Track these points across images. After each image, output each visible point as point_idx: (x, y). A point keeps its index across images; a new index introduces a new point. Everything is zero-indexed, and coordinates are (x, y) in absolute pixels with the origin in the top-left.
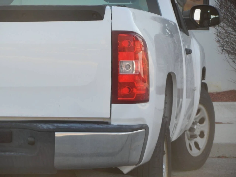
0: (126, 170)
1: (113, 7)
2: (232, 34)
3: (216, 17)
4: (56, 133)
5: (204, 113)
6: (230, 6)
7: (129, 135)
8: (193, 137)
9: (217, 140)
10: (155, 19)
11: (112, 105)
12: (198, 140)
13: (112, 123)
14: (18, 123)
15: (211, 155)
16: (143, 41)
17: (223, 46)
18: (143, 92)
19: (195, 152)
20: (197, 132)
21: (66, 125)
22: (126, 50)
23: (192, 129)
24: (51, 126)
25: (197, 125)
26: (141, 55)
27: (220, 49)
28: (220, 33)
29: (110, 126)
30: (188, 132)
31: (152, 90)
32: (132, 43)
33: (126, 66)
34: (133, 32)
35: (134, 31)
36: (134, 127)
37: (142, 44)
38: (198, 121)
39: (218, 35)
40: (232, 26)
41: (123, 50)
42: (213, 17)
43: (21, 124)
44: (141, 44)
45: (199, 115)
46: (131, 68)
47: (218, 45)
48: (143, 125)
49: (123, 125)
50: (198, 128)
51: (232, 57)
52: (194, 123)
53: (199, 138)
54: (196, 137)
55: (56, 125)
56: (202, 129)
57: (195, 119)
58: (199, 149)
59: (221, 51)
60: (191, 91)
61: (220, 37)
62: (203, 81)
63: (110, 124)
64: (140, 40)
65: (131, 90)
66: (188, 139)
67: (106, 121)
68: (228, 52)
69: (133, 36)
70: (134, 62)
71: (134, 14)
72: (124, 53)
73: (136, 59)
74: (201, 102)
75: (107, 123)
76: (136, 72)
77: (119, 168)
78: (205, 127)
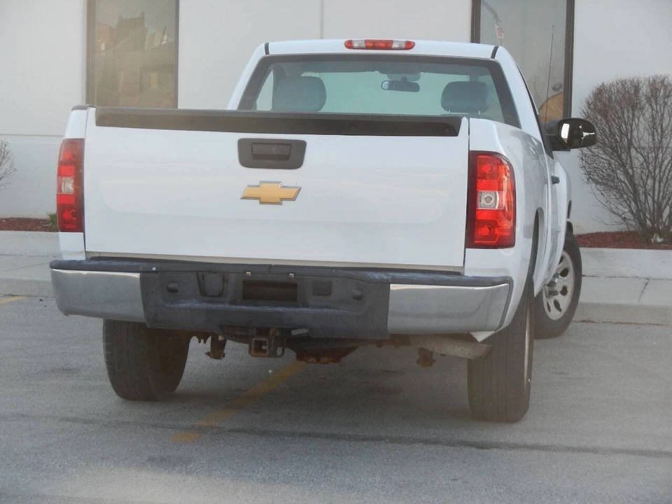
0: (481, 337)
1: (471, 119)
2: (602, 158)
3: (590, 135)
4: (391, 285)
5: (569, 263)
6: (601, 120)
7: (488, 291)
8: (552, 293)
9: (583, 298)
10: (514, 134)
11: (467, 249)
12: (559, 297)
13: (466, 275)
14: (339, 271)
15: (574, 319)
16: (509, 164)
17: (589, 173)
18: (508, 234)
19: (554, 314)
20: (558, 288)
21: (404, 275)
22: (488, 177)
23: (552, 284)
24: (384, 276)
25: (558, 277)
26: (506, 184)
27: (585, 178)
28: (585, 155)
29: (464, 278)
30: (547, 287)
31: (519, 229)
32: (495, 168)
33: (486, 199)
34: (496, 153)
35: (498, 151)
36: (495, 280)
37: (508, 168)
38: (559, 273)
39: (582, 159)
40: (601, 147)
41: (484, 177)
42: (585, 134)
43: (344, 272)
44: (505, 169)
45: (561, 264)
46: (492, 202)
47: (583, 172)
48: (507, 277)
49: (480, 277)
50: (560, 282)
51: (601, 188)
52: (556, 276)
53: (560, 295)
54: (556, 294)
55: (391, 274)
56: (565, 284)
57: (558, 269)
58: (560, 310)
59: (586, 181)
60: (555, 233)
61: (587, 162)
62: (569, 220)
63: (463, 275)
64: (505, 162)
65: (492, 230)
66: (546, 297)
67: (458, 270)
68: (597, 182)
69: (498, 159)
70: (497, 194)
71: (498, 129)
72: (484, 181)
73: (500, 189)
74: (565, 248)
75: (458, 274)
76: (499, 207)
77: (473, 334)
78: (568, 281)
